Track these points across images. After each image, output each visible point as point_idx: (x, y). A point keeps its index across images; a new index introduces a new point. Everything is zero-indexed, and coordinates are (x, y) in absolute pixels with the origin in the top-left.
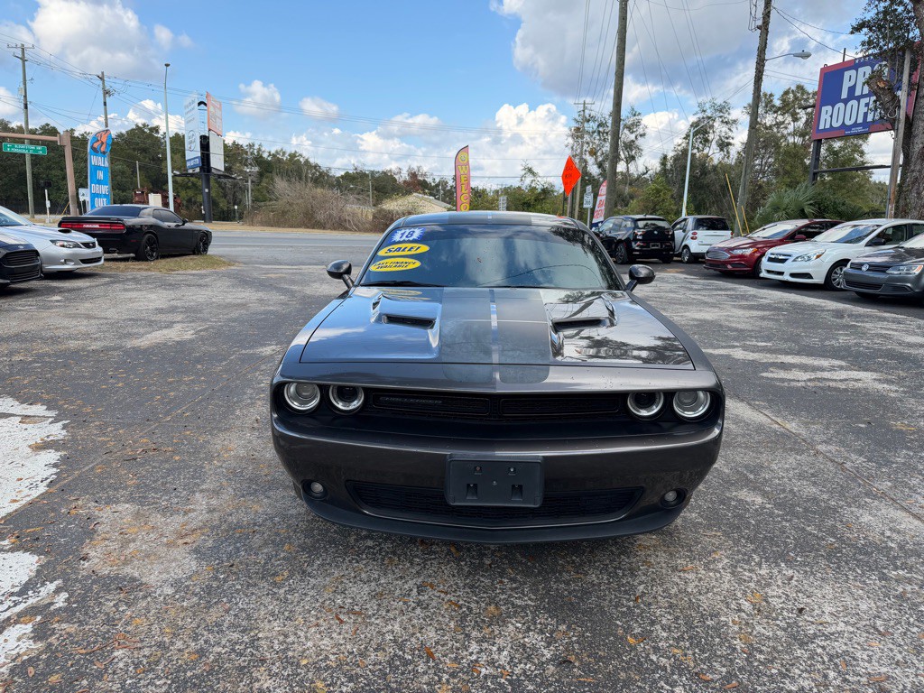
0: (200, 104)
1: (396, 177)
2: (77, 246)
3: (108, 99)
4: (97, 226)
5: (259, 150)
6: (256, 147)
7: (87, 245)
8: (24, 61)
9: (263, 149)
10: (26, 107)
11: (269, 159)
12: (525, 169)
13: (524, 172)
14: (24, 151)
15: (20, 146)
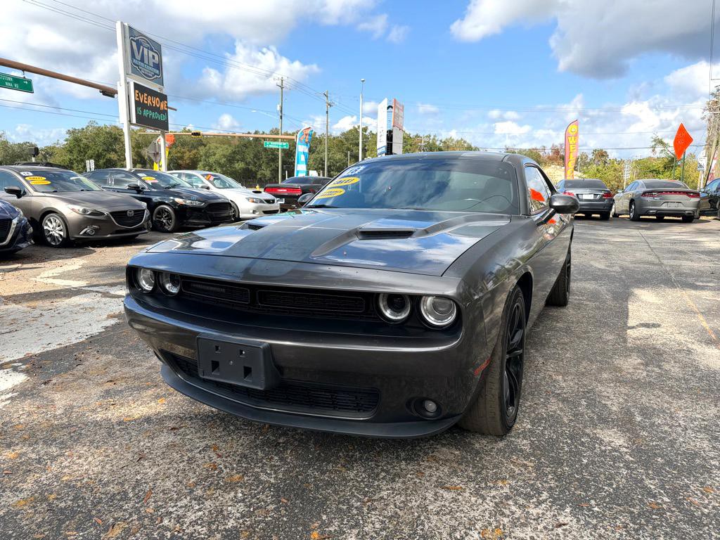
0: (388, 108)
1: (541, 154)
2: (261, 201)
3: (330, 109)
4: (285, 190)
5: (434, 139)
6: (432, 137)
7: (268, 201)
8: (282, 88)
9: (437, 138)
10: (281, 118)
11: (441, 145)
12: (655, 140)
13: (654, 143)
14: (277, 147)
15: (275, 143)
